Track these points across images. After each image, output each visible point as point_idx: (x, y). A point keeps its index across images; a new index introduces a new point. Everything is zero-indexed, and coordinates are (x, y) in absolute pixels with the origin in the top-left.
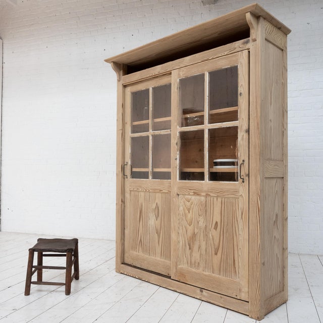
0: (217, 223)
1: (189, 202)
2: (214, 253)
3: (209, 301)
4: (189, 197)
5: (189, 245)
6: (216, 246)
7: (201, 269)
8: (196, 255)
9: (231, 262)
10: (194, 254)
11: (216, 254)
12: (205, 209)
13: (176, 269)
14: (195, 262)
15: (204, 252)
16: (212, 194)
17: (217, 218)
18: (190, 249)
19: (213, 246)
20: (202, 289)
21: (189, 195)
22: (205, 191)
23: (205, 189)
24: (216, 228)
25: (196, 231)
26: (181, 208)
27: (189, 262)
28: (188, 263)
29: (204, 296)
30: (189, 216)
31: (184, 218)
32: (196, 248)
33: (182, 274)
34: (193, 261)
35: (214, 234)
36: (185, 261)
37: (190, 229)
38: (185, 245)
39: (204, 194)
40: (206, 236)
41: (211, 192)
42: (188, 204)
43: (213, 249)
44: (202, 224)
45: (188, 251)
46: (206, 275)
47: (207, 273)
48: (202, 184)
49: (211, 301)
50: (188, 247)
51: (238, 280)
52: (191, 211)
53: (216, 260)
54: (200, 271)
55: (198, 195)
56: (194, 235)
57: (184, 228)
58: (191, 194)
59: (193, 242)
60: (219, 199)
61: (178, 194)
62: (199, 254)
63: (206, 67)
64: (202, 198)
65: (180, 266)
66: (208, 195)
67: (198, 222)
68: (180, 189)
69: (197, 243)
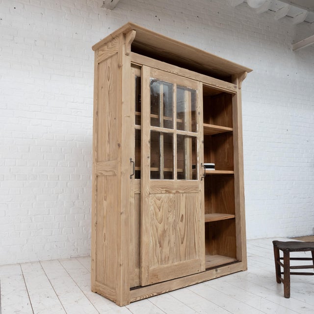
0: (182, 215)
1: (159, 200)
2: (180, 244)
4: (160, 195)
5: (160, 243)
6: (182, 237)
7: (170, 262)
8: (166, 250)
9: (192, 245)
10: (164, 250)
11: (182, 243)
12: (174, 205)
13: (148, 273)
14: (165, 257)
15: (172, 245)
16: (180, 191)
17: (183, 212)
18: (160, 246)
19: (180, 237)
21: (161, 193)
22: (175, 189)
23: (176, 186)
24: (182, 221)
25: (166, 227)
26: (152, 208)
27: (160, 260)
28: (158, 261)
30: (160, 214)
31: (155, 216)
32: (165, 244)
33: (154, 275)
34: (163, 258)
35: (181, 225)
36: (156, 260)
37: (161, 227)
38: (156, 244)
40: (175, 228)
41: (180, 189)
42: (158, 202)
43: (180, 239)
44: (171, 220)
45: (158, 249)
47: (176, 263)
48: (172, 182)
50: (158, 245)
51: (197, 258)
52: (161, 209)
53: (182, 248)
54: (170, 264)
55: (170, 192)
56: (164, 231)
57: (154, 227)
58: (163, 192)
59: (163, 239)
60: (184, 195)
61: (150, 194)
62: (168, 250)
63: (175, 80)
64: (171, 195)
65: (151, 269)
66: (177, 192)
67: (168, 219)
68: (153, 187)
69: (167, 239)
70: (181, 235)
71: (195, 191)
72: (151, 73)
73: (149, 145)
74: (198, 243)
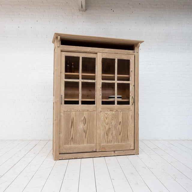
0: (120, 122)
1: (107, 114)
2: (119, 134)
3: (118, 155)
4: (107, 112)
5: (107, 134)
7: (113, 143)
8: (110, 137)
9: (126, 136)
10: (109, 137)
11: (120, 135)
12: (115, 117)
13: (100, 146)
14: (110, 141)
15: (114, 135)
16: (119, 110)
17: (120, 120)
20: (114, 151)
22: (116, 109)
23: (116, 108)
24: (120, 124)
25: (110, 127)
26: (103, 118)
27: (107, 142)
28: (106, 142)
29: (116, 154)
30: (107, 121)
31: (104, 122)
32: (110, 134)
33: (104, 148)
34: (109, 140)
35: (119, 127)
36: (104, 141)
37: (107, 127)
38: (105, 134)
40: (115, 127)
41: (119, 109)
42: (106, 115)
43: (119, 133)
44: (113, 123)
45: (106, 137)
46: (116, 145)
48: (114, 106)
50: (106, 135)
52: (108, 118)
53: (120, 137)
54: (112, 144)
55: (112, 111)
56: (109, 129)
57: (104, 126)
58: (108, 111)
59: (109, 132)
60: (122, 112)
61: (101, 111)
62: (112, 137)
63: (116, 56)
64: (114, 112)
65: (102, 144)
66: (117, 111)
67: (111, 123)
68: (102, 109)
69: (111, 132)
70: (119, 131)
71: (128, 110)
72: (102, 56)
73: (101, 89)
74: (130, 136)
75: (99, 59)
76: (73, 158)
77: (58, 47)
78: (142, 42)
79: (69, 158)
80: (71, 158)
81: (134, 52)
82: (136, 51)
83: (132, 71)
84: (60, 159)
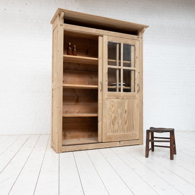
0: (126, 110)
2: (124, 124)
3: (123, 145)
5: (113, 123)
6: (126, 121)
7: (119, 132)
8: (116, 127)
10: (115, 127)
11: (126, 124)
12: (121, 105)
13: (106, 136)
14: (116, 130)
15: (120, 125)
16: (125, 98)
17: (126, 108)
18: (113, 125)
19: (124, 121)
20: (120, 142)
21: (114, 99)
23: (122, 95)
24: (125, 113)
25: (116, 115)
26: (109, 106)
28: (112, 132)
29: (121, 144)
30: (113, 109)
31: (110, 110)
32: (116, 124)
33: (110, 138)
34: (115, 130)
35: (125, 115)
36: (110, 131)
37: (113, 115)
38: (111, 123)
39: (121, 98)
40: (121, 116)
41: (125, 97)
42: (112, 103)
43: (124, 122)
44: (119, 112)
45: (112, 126)
46: (122, 135)
47: (122, 134)
48: (120, 93)
49: (125, 145)
50: (112, 124)
51: (135, 132)
52: (114, 107)
53: (126, 126)
54: (118, 133)
55: (118, 98)
56: (115, 117)
57: (110, 115)
58: (114, 98)
59: (115, 121)
60: (127, 100)
61: (107, 99)
62: (117, 126)
63: (122, 41)
64: (120, 100)
65: (108, 134)
66: (123, 98)
67: (117, 111)
68: (109, 96)
69: (117, 121)
71: (133, 98)
72: (108, 39)
73: (107, 75)
74: (135, 125)
75: (105, 42)
76: (77, 150)
77: (61, 25)
78: (147, 27)
79: (73, 150)
80: (75, 150)
81: (139, 37)
82: (140, 36)
83: (137, 57)
84: (63, 151)
